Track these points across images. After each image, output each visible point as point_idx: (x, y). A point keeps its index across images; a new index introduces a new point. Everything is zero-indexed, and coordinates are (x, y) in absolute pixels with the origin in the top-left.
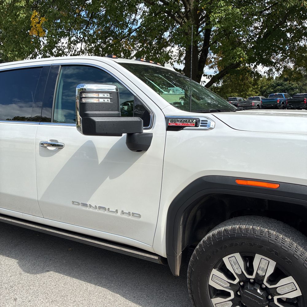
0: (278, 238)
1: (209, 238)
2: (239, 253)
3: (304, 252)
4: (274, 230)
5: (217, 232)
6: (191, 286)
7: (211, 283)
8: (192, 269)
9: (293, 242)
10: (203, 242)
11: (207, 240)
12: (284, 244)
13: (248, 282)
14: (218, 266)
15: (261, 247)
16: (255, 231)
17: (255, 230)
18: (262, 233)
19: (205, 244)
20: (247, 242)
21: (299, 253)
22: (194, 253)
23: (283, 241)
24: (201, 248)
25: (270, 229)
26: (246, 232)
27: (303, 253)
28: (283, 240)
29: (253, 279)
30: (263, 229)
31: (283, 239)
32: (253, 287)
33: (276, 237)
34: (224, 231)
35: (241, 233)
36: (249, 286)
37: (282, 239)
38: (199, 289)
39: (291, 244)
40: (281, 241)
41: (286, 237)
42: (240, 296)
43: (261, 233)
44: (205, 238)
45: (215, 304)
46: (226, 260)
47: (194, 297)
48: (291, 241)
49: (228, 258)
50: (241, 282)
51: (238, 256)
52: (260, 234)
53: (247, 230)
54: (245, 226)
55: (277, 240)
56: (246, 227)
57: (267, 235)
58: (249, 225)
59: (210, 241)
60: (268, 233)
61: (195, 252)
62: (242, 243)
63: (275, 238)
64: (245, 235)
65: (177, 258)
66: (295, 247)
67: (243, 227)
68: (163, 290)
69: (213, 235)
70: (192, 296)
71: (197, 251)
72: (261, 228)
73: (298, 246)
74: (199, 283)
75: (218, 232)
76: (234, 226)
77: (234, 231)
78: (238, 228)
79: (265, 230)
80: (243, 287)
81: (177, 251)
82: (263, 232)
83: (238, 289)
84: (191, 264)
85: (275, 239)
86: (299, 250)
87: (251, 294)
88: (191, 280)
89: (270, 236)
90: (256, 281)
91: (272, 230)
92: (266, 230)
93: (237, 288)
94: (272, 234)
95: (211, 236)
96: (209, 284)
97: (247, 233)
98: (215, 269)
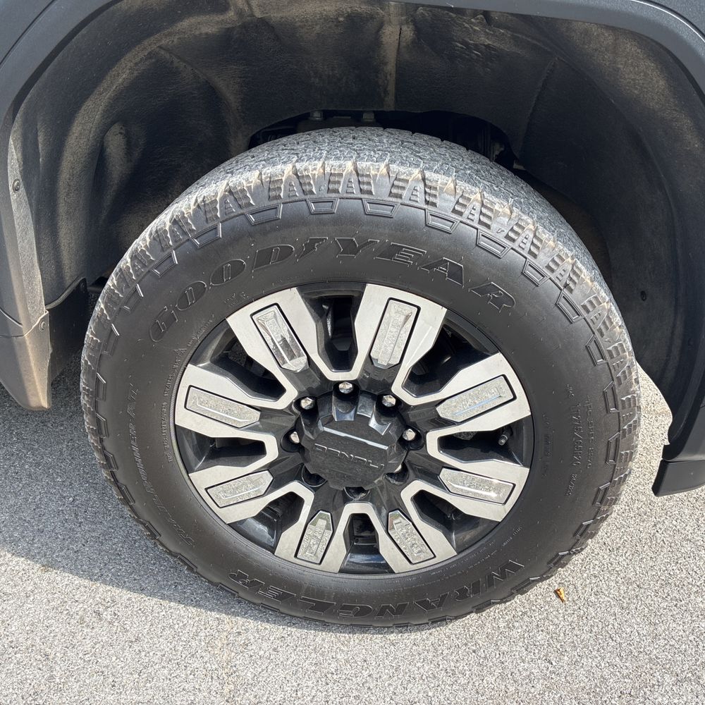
0: (465, 206)
1: (158, 237)
2: (295, 290)
3: (561, 254)
4: (447, 173)
5: (193, 207)
6: (101, 441)
7: (185, 419)
8: (97, 378)
9: (525, 217)
10: (134, 257)
11: (151, 248)
12: (488, 227)
13: (330, 394)
14: (210, 352)
15: (392, 251)
16: (369, 183)
17: (365, 179)
18: (398, 187)
19: (144, 266)
20: (332, 238)
21: (542, 260)
22: (97, 309)
23: (485, 215)
24: (128, 286)
25: (430, 169)
26: (329, 190)
27: (559, 256)
28: (484, 211)
29: (350, 382)
30: (402, 169)
31: (486, 207)
32: (353, 412)
33: (458, 202)
34: (224, 197)
35: (303, 197)
36: (336, 410)
37: (483, 205)
38: (134, 448)
39: (517, 224)
40: (476, 217)
41: (496, 200)
42: (299, 448)
43: (394, 191)
44: (142, 242)
45: (206, 489)
46: (240, 323)
47: (118, 477)
48: (514, 215)
49: (252, 315)
50: (304, 398)
51: (292, 300)
52: (391, 194)
53: (331, 180)
54: (323, 167)
55: (460, 214)
56: (328, 170)
57: (420, 197)
58: (338, 158)
59: (163, 250)
60: (425, 185)
61: (100, 306)
62: (310, 246)
63: (452, 205)
64: (325, 207)
65: (24, 342)
66: (531, 236)
67: (310, 168)
68: (21, 446)
69: (175, 222)
70: (113, 474)
71: (111, 300)
72: (394, 167)
73: (541, 229)
74: (132, 427)
75: (198, 206)
76: (269, 170)
77: (273, 194)
78: (289, 178)
79: (410, 174)
80: (311, 414)
81: (16, 309)
82: (401, 184)
83: (290, 425)
84: (90, 357)
85: (454, 211)
86: (544, 248)
87: (346, 438)
88: (98, 421)
89: (431, 199)
90: (363, 388)
91: (436, 172)
92: (416, 173)
93: (288, 423)
94: (441, 189)
95: (168, 224)
96: (175, 426)
97: (334, 195)
98: (195, 363)
